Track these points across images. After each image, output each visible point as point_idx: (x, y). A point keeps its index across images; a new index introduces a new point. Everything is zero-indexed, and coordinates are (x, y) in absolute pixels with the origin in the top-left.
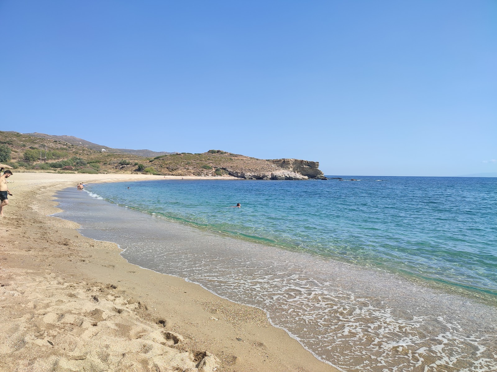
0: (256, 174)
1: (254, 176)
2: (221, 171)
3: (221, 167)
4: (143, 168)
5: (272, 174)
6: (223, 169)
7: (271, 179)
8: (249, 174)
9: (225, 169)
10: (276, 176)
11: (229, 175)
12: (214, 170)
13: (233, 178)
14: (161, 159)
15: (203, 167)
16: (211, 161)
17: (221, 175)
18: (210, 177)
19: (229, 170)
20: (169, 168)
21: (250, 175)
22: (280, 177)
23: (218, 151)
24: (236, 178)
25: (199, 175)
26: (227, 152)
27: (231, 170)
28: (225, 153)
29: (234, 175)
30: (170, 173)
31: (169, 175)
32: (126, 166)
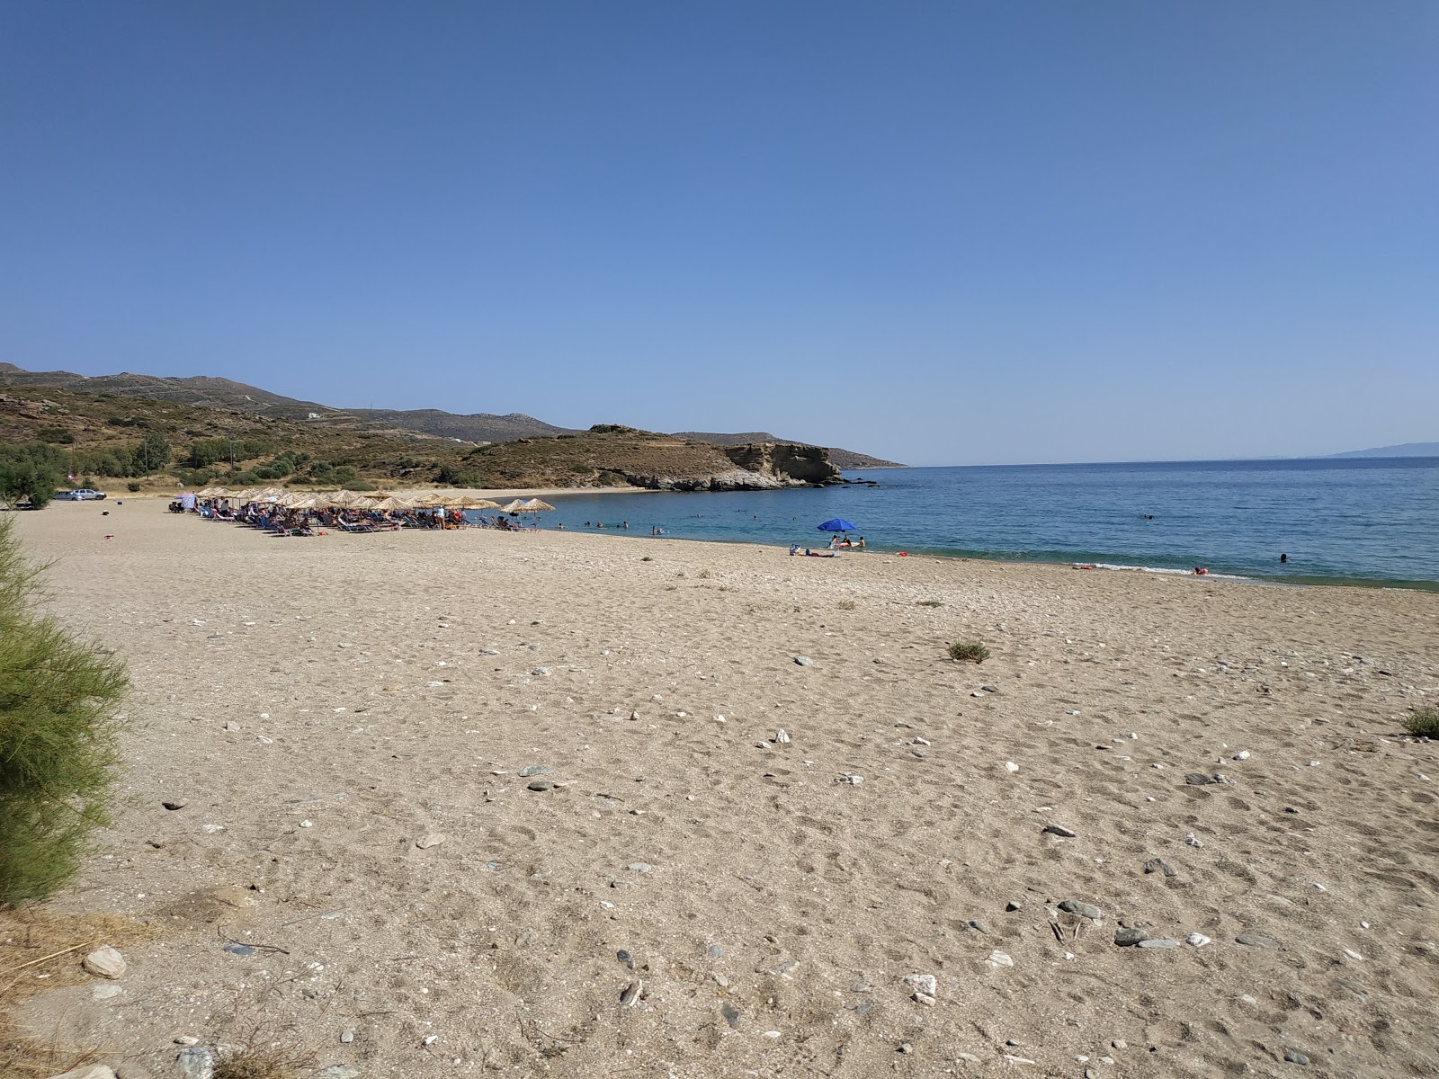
0: (681, 481)
1: (677, 485)
2: (611, 475)
3: (612, 468)
4: (451, 474)
5: (713, 479)
6: (615, 471)
7: (709, 489)
8: (667, 480)
9: (619, 471)
10: (718, 483)
11: (627, 484)
12: (597, 475)
13: (635, 489)
14: (485, 452)
15: (574, 470)
16: (592, 455)
17: (610, 484)
18: (590, 490)
19: (628, 473)
20: (506, 473)
21: (670, 481)
22: (726, 484)
23: (614, 428)
24: (642, 489)
25: (566, 484)
26: (635, 430)
27: (632, 474)
28: (630, 431)
29: (638, 482)
30: (507, 482)
31: (506, 487)
32: (412, 470)
